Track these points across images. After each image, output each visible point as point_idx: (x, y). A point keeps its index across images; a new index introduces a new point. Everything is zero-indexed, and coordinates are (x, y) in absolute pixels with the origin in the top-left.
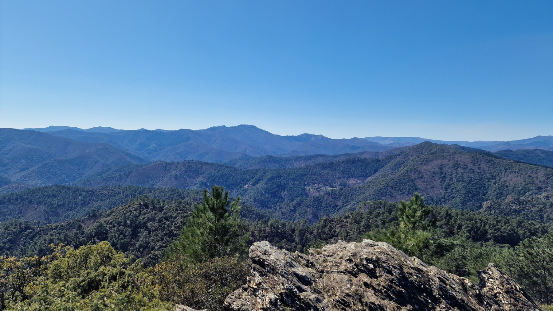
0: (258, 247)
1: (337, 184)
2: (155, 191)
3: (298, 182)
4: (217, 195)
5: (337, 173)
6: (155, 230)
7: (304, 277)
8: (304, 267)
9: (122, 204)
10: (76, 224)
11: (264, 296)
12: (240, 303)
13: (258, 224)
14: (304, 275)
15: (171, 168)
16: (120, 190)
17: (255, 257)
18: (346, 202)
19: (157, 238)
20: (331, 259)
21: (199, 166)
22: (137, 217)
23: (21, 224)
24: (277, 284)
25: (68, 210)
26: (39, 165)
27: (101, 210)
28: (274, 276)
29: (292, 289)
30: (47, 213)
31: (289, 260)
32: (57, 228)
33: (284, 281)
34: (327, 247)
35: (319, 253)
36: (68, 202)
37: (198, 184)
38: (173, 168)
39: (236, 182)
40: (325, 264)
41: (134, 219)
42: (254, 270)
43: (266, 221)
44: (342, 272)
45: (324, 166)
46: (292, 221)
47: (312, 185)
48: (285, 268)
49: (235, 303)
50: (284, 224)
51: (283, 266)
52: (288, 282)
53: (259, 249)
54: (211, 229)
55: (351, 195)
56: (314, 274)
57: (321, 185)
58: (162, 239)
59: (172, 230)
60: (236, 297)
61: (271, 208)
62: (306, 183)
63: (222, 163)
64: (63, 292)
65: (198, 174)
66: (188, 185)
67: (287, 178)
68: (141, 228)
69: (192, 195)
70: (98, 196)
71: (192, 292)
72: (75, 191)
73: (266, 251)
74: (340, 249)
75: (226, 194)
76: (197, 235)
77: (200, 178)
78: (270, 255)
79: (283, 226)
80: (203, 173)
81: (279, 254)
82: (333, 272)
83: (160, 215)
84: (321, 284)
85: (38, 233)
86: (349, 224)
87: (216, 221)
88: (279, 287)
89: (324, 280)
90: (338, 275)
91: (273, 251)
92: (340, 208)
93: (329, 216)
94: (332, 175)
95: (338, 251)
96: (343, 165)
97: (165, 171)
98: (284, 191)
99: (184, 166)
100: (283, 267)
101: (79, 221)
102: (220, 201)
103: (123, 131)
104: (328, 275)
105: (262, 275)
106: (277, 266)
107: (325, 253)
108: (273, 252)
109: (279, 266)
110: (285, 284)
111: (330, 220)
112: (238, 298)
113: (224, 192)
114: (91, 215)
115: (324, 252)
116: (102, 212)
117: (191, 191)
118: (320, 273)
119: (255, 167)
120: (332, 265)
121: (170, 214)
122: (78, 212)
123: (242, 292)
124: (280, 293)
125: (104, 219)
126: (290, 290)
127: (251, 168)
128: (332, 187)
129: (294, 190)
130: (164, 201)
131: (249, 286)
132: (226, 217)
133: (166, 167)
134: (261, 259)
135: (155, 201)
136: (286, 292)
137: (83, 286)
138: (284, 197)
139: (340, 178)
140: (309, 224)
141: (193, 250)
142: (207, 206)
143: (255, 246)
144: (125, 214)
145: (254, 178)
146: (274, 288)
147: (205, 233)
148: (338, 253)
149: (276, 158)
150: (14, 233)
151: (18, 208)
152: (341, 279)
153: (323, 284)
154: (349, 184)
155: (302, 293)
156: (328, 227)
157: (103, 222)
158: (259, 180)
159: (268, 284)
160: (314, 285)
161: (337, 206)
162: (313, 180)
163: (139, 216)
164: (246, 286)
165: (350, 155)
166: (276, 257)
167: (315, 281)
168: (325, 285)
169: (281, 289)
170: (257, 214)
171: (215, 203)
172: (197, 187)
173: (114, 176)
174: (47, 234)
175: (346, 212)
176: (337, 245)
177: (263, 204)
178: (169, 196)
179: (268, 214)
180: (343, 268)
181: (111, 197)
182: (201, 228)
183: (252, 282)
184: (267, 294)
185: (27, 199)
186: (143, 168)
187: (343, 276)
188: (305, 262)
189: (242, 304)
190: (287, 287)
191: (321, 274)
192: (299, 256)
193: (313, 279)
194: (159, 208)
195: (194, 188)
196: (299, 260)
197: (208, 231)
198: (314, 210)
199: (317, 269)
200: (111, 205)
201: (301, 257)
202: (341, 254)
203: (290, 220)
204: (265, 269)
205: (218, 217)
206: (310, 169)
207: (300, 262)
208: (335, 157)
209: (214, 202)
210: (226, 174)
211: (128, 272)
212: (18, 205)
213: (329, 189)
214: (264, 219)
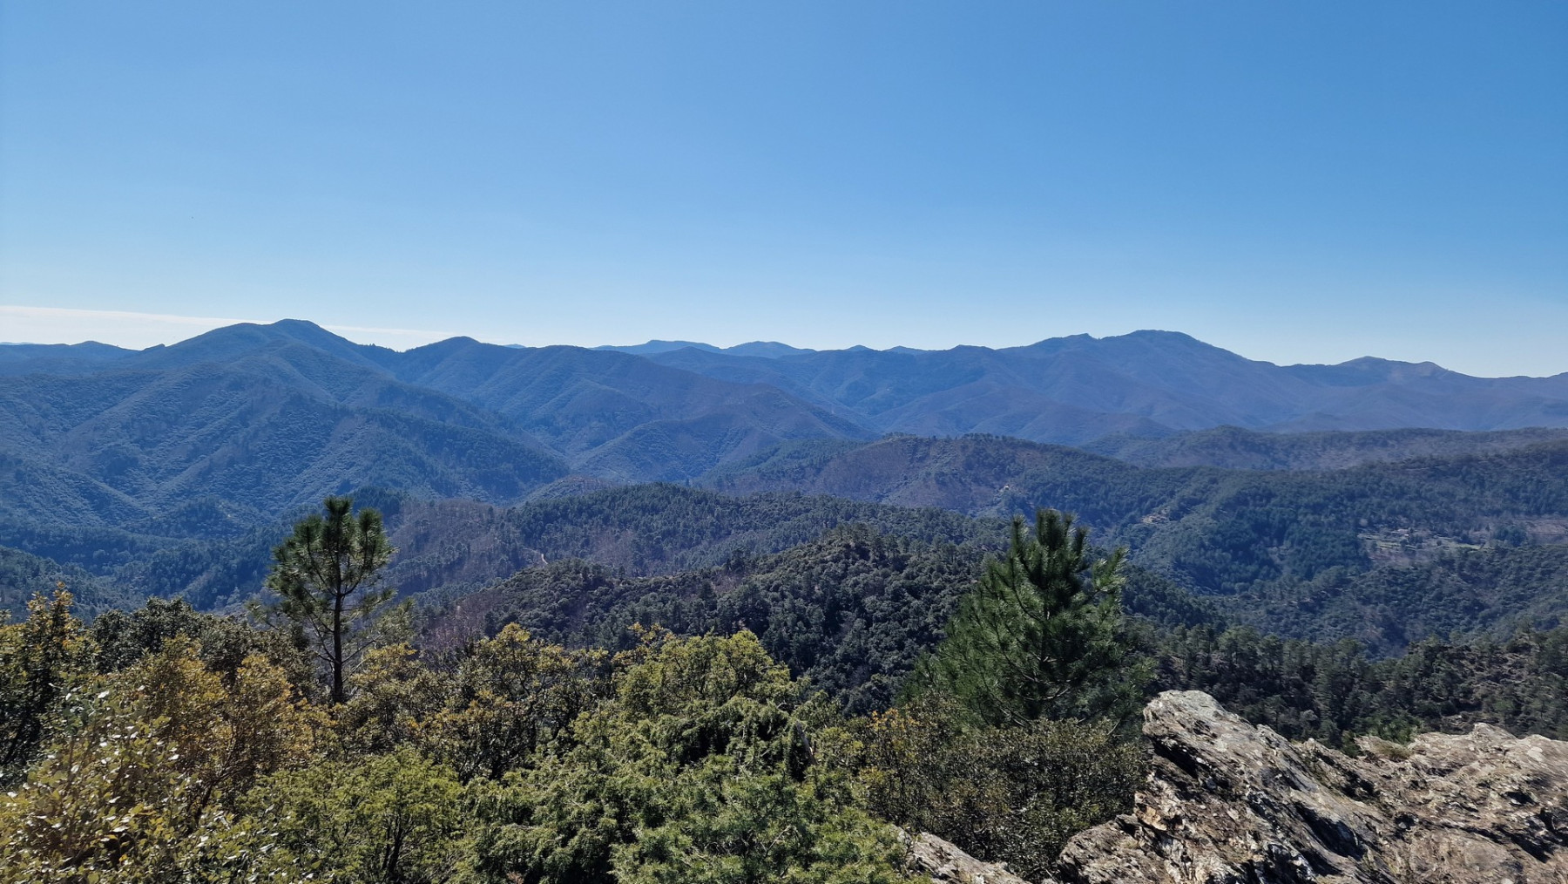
0: (1175, 706)
1: (1484, 531)
2: (885, 513)
3: (1332, 518)
4: (1053, 538)
5: (1487, 493)
6: (884, 619)
7: (1335, 826)
8: (1337, 794)
9: (804, 541)
10: (700, 582)
11: (1188, 859)
12: (1110, 865)
13: (1185, 637)
14: (1335, 818)
15: (928, 455)
16: (800, 506)
17: (1164, 736)
18: (1520, 598)
19: (888, 641)
20: (1443, 782)
21: (1007, 451)
22: (840, 578)
23: (586, 569)
24: (1236, 831)
25: (683, 546)
26: (627, 434)
27: (754, 553)
28: (1226, 806)
29: (1289, 856)
30: (638, 547)
31: (1283, 764)
32: (659, 587)
33: (1260, 826)
34: (1431, 739)
35: (1397, 756)
36: (685, 526)
37: (1002, 503)
38: (933, 453)
39: (1118, 504)
40: (1420, 797)
41: (832, 583)
42: (1159, 775)
43: (1211, 633)
44: (1483, 832)
45: (1437, 470)
46: (1306, 642)
47: (1386, 530)
48: (1265, 784)
49: (1094, 864)
50: (1274, 648)
51: (1259, 780)
52: (1274, 831)
53: (1176, 714)
54: (1030, 633)
55: (1543, 573)
56: (1374, 823)
57: (1418, 533)
58: (901, 646)
59: (927, 625)
60: (1097, 846)
61: (1233, 592)
62: (1363, 522)
63: (1075, 446)
64: (639, 746)
65: (1002, 473)
66: (974, 504)
67: (1291, 503)
68: (847, 609)
69: (986, 534)
70: (748, 516)
71: (969, 805)
72: (700, 502)
73: (1199, 723)
74: (1481, 755)
75: (1080, 537)
76: (991, 647)
77: (1009, 487)
78: (1214, 736)
79: (1273, 654)
80: (1018, 473)
81: (1247, 739)
82: (1450, 827)
83: (896, 581)
84: (1399, 859)
85: (619, 595)
86: (1525, 673)
87: (1046, 614)
88: (1242, 842)
89: (1413, 848)
90: (1470, 842)
91: (1227, 726)
92: (1493, 616)
93: (1447, 638)
94: (1466, 501)
95: (1473, 760)
96: (1512, 467)
97: (911, 461)
98: (1280, 543)
99: (964, 448)
100: (1261, 784)
101: (706, 576)
102: (1061, 556)
103: (810, 354)
104: (1427, 834)
105: (1183, 793)
106: (1238, 776)
107: (1423, 760)
108: (1227, 728)
109: (1246, 777)
110: (1263, 835)
111: (1451, 651)
112: (1104, 850)
113: (1072, 530)
114: (732, 562)
115: (1417, 756)
116: (757, 559)
117: (982, 521)
118: (1397, 821)
119: (1178, 462)
120: (1448, 804)
121: (921, 579)
122: (703, 553)
123: (1119, 836)
124: (1244, 860)
125: (761, 577)
126: (1284, 861)
127: (1167, 465)
128: (1466, 540)
129: (1315, 544)
130: (907, 544)
131: (1140, 820)
132: (1078, 606)
133: (915, 450)
134: (1184, 744)
135: (886, 540)
136: (1265, 864)
137: (687, 739)
138: (1278, 561)
139: (1498, 513)
140: (1368, 657)
141: (978, 688)
142: (1020, 566)
143: (1165, 703)
144: (811, 568)
145: (1177, 496)
146: (1225, 842)
147: (1014, 645)
148: (1475, 765)
149: (1255, 435)
150: (573, 589)
151: (581, 532)
152: (1479, 857)
153: (1407, 862)
154: (1534, 535)
155: (1324, 875)
156: (1442, 675)
157: (758, 584)
158: (1193, 502)
159: (1205, 827)
160: (1371, 858)
161: (1482, 607)
162: (1392, 513)
163: (844, 576)
164: (1131, 819)
165: (1545, 433)
166: (1237, 746)
167: (1375, 846)
168: (1413, 865)
169: (1249, 849)
170: (1181, 607)
171: (1046, 559)
172: (998, 511)
173: (786, 467)
174: (637, 601)
175: (1519, 631)
176: (1469, 737)
177: (1205, 578)
178: (920, 530)
179: (1220, 611)
180: (1488, 818)
181: (777, 520)
182: (1001, 627)
183: (1150, 810)
184: (1201, 858)
185: (601, 512)
186: (857, 450)
187: (1490, 846)
188: (1343, 780)
189: (1116, 872)
190: (1270, 846)
191: (1402, 825)
192: (1319, 754)
193: (1369, 839)
194: (895, 560)
195: (991, 513)
196: (1318, 769)
197: (1022, 638)
198: (1389, 613)
199: (1385, 808)
200: (778, 542)
201: (1329, 761)
202: (1484, 772)
203: (1299, 636)
204: (1195, 777)
205: (1053, 602)
206: (1381, 478)
207: (1324, 774)
208: (1485, 438)
209: (1041, 555)
210: (1087, 479)
211: (793, 721)
212: (581, 526)
213: (1452, 547)
214: (1207, 626)
